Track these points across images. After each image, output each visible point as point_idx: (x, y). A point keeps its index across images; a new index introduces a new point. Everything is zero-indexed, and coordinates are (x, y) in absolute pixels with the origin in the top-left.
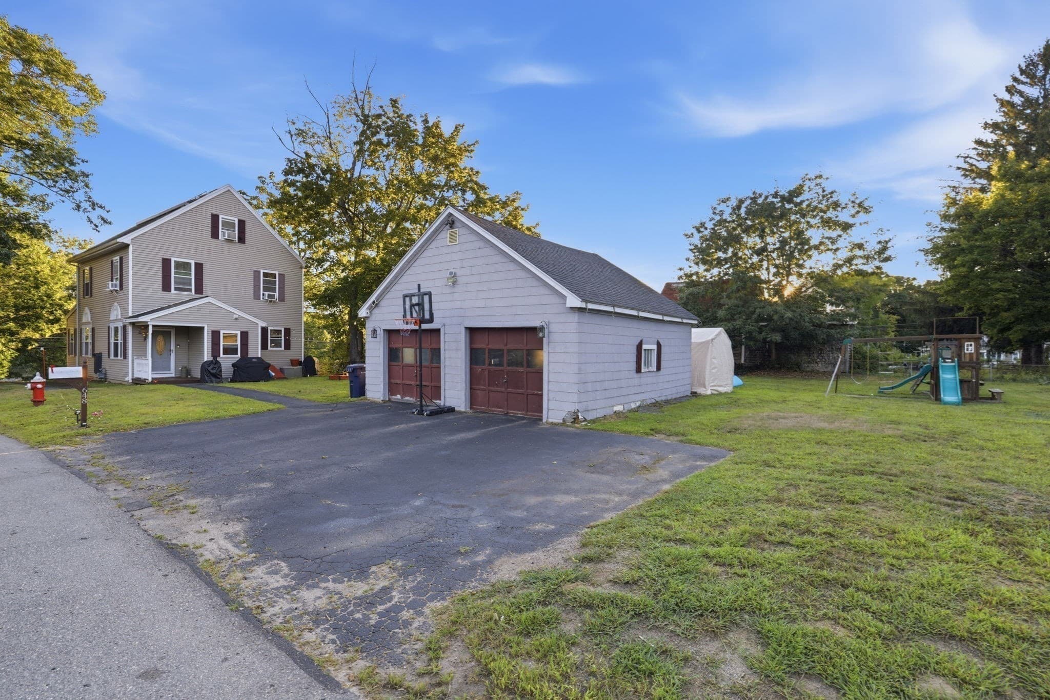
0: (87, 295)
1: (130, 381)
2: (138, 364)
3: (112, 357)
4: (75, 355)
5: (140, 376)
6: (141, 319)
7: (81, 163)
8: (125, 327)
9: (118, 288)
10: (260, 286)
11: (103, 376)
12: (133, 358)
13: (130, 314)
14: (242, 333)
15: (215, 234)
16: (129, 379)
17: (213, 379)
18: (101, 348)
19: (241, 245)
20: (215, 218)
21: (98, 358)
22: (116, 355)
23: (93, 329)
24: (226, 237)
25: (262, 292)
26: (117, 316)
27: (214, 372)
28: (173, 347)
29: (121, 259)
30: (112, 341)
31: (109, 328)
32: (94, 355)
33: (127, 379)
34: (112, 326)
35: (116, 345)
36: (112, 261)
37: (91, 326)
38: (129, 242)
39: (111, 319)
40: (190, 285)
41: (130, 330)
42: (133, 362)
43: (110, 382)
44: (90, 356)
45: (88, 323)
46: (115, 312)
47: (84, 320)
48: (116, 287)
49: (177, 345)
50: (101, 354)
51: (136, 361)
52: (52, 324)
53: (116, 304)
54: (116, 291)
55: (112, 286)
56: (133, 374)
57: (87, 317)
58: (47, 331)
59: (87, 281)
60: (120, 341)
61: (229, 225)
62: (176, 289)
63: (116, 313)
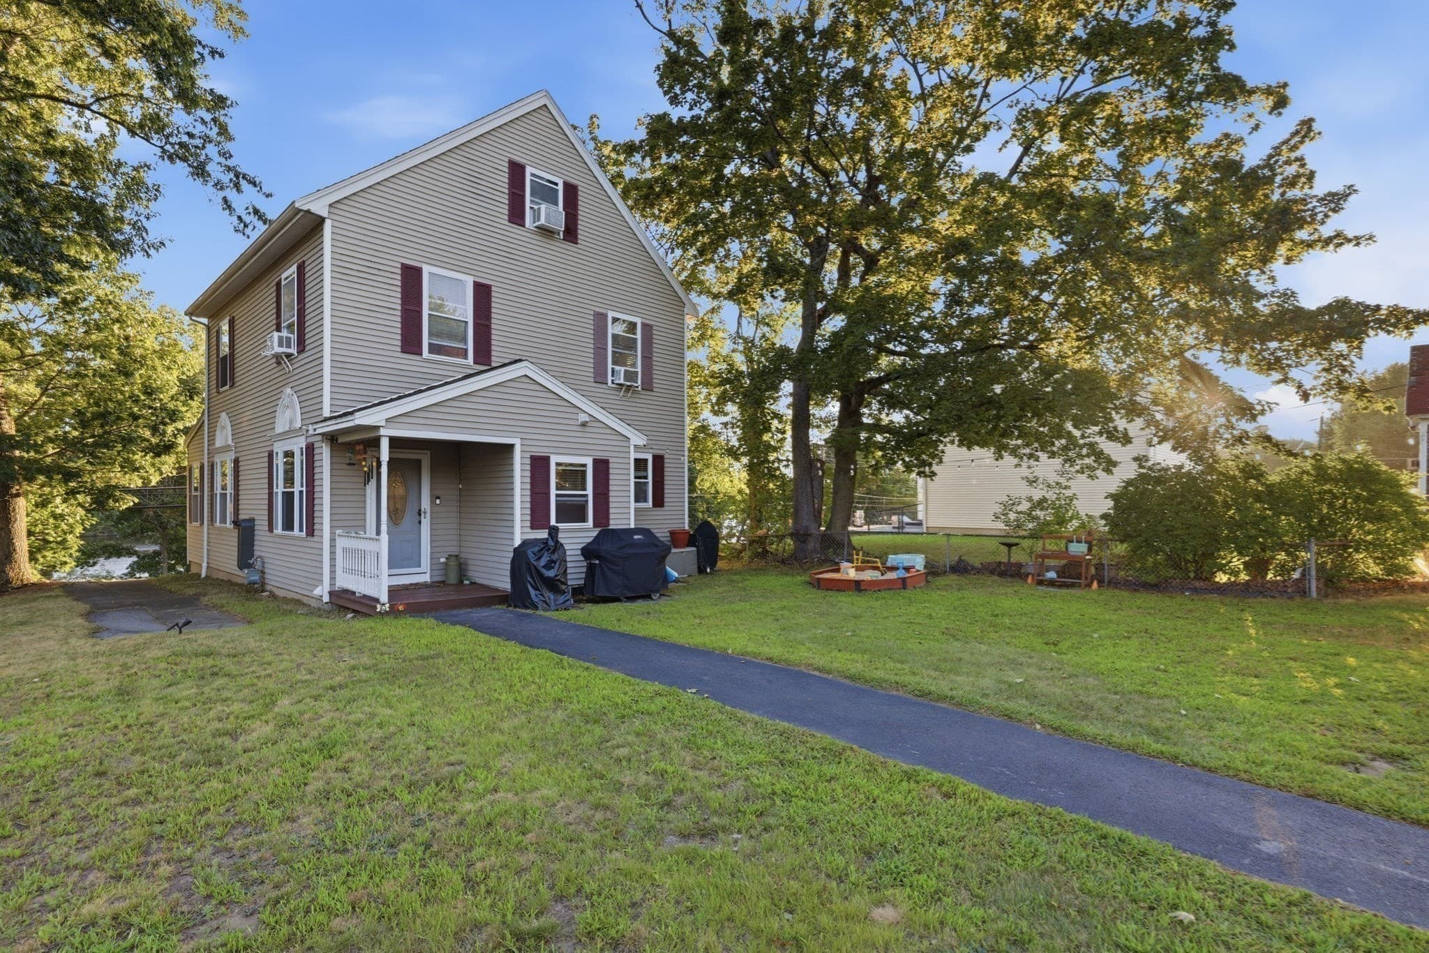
0: (224, 384)
1: (326, 599)
2: (345, 550)
3: (279, 530)
4: (202, 523)
5: (352, 587)
6: (362, 419)
7: (208, 58)
8: (310, 450)
9: (293, 350)
10: (606, 349)
11: (256, 578)
12: (332, 534)
13: (327, 413)
14: (597, 462)
15: (516, 215)
16: (322, 591)
17: (550, 595)
18: (253, 507)
19: (569, 246)
20: (516, 171)
21: (246, 531)
22: (288, 525)
23: (236, 461)
24: (543, 221)
25: (610, 366)
26: (291, 422)
27: (551, 574)
28: (426, 504)
29: (301, 269)
30: (280, 489)
31: (270, 455)
32: (236, 523)
33: (317, 592)
34: (279, 448)
35: (289, 497)
36: (279, 284)
37: (232, 456)
38: (324, 213)
39: (279, 430)
40: (465, 340)
41: (324, 455)
42: (333, 546)
43: (273, 596)
44: (229, 525)
45: (226, 449)
46: (288, 413)
47: (218, 444)
48: (289, 346)
49: (434, 497)
50: (252, 520)
51: (341, 543)
52: (158, 455)
53: (288, 391)
54: (289, 356)
55: (281, 345)
56: (333, 579)
57: (224, 436)
58: (152, 471)
59: (225, 350)
60: (298, 487)
61: (545, 193)
62: (434, 349)
63: (288, 415)
